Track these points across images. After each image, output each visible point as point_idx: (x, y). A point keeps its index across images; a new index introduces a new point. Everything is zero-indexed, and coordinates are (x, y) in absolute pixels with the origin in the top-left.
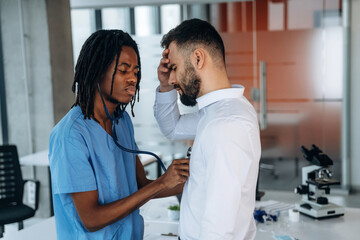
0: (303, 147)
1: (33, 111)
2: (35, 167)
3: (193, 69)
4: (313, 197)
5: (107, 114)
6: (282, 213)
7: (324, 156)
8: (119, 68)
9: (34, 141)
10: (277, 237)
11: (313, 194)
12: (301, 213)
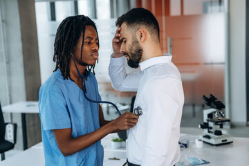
0: (204, 96)
1: (9, 74)
2: (11, 114)
3: (137, 42)
4: (212, 130)
5: (79, 74)
6: (190, 142)
7: (219, 102)
8: (85, 41)
9: (10, 96)
10: (189, 158)
11: (211, 128)
12: (204, 142)
